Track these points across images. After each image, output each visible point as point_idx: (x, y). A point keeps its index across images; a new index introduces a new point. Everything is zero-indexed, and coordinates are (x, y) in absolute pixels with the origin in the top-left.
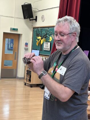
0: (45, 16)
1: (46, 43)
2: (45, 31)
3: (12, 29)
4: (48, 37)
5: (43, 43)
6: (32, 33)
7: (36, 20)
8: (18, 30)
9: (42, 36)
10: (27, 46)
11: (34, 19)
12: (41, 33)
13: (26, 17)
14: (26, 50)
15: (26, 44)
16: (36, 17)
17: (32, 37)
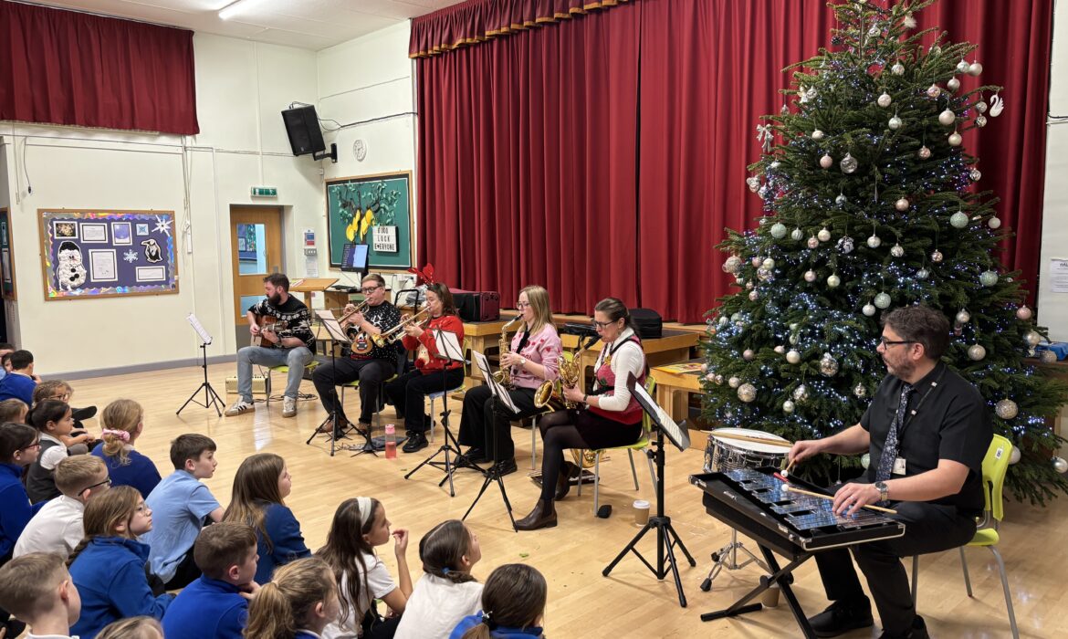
0: (366, 144)
1: (381, 227)
2: (372, 192)
3: (257, 191)
4: (385, 209)
5: (370, 229)
6: (324, 199)
7: (334, 155)
8: (278, 192)
9: (364, 206)
10: (313, 244)
11: (328, 155)
12: (356, 199)
13: (303, 150)
14: (312, 255)
15: (310, 239)
16: (334, 147)
17: (324, 212)
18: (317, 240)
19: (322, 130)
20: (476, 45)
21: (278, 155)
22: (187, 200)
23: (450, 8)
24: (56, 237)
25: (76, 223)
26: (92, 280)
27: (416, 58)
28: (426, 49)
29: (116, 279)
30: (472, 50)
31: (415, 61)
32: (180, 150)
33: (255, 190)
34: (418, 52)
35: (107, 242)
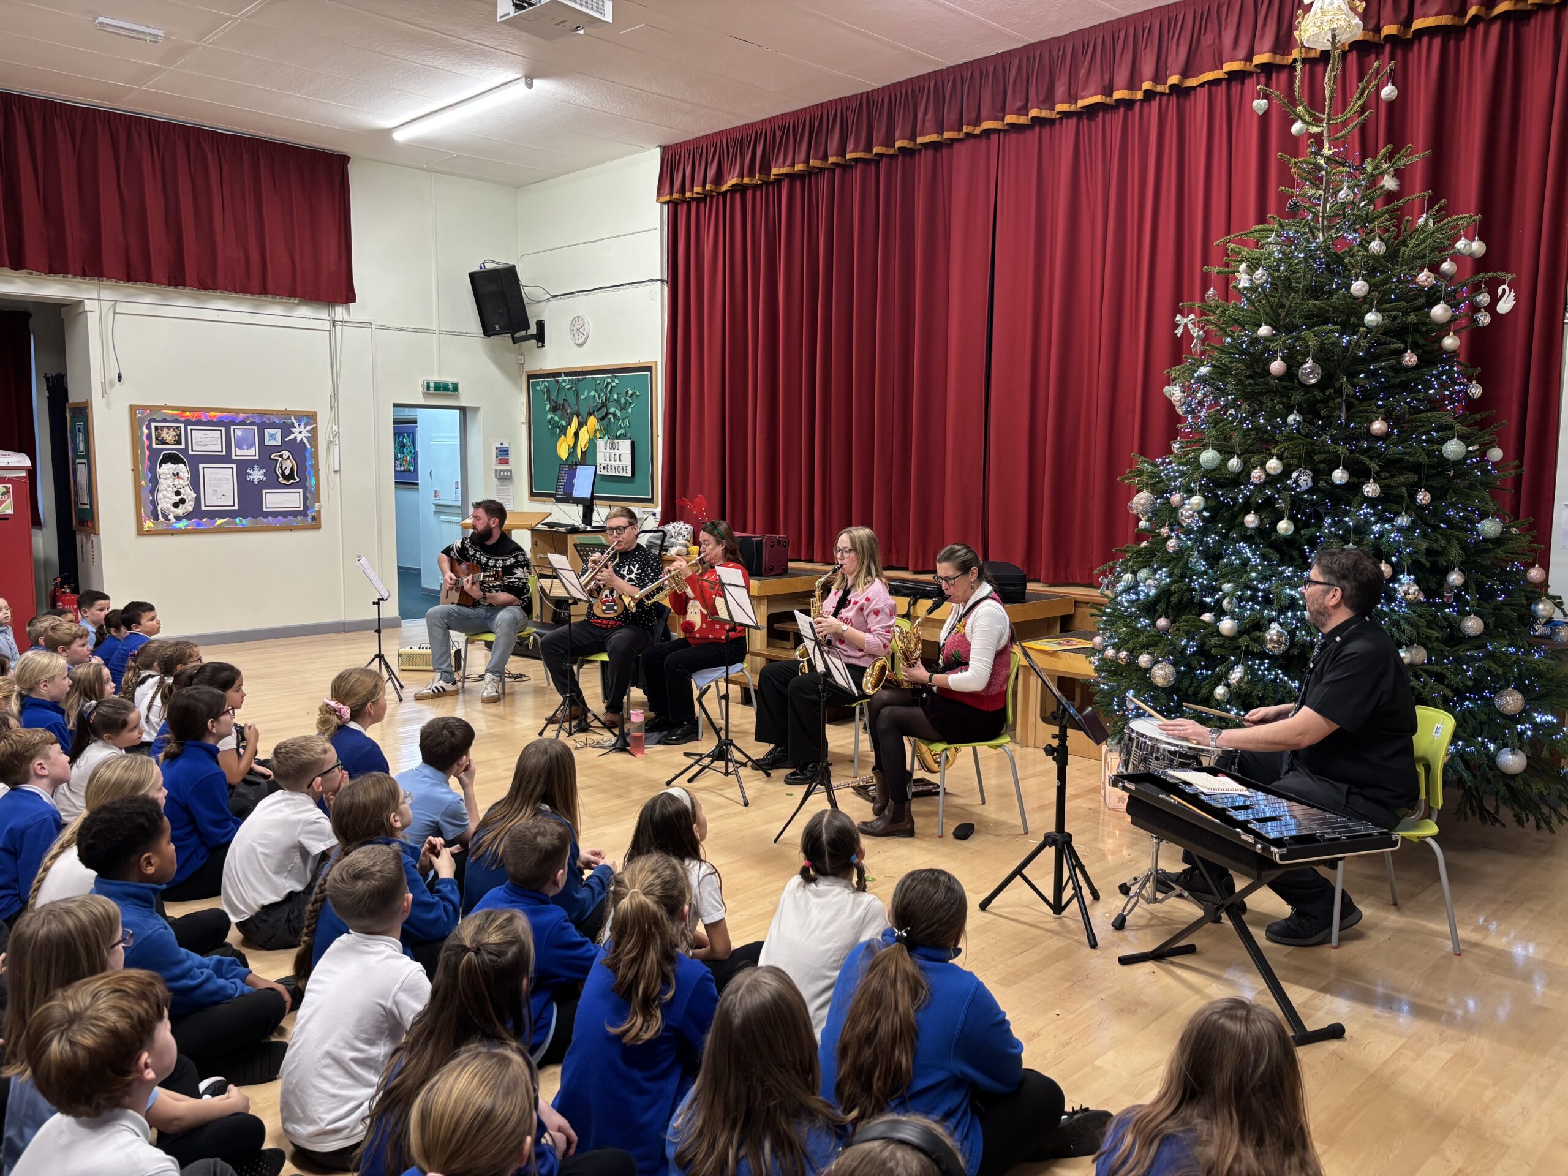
0: (590, 323)
1: (609, 441)
2: (596, 391)
3: (432, 385)
4: (615, 415)
5: (592, 443)
6: (523, 399)
7: (540, 337)
8: (460, 388)
9: (584, 411)
10: (506, 462)
11: (532, 337)
12: (572, 399)
13: (497, 327)
14: (505, 477)
15: (503, 455)
16: (540, 325)
17: (524, 418)
18: (512, 457)
19: (526, 300)
20: (755, 187)
21: (461, 334)
22: (334, 396)
23: (720, 134)
24: (154, 446)
25: (182, 425)
26: (203, 508)
27: (667, 203)
28: (682, 191)
29: (236, 507)
30: (749, 193)
31: (665, 207)
32: (327, 325)
33: (428, 384)
34: (671, 194)
35: (224, 453)
